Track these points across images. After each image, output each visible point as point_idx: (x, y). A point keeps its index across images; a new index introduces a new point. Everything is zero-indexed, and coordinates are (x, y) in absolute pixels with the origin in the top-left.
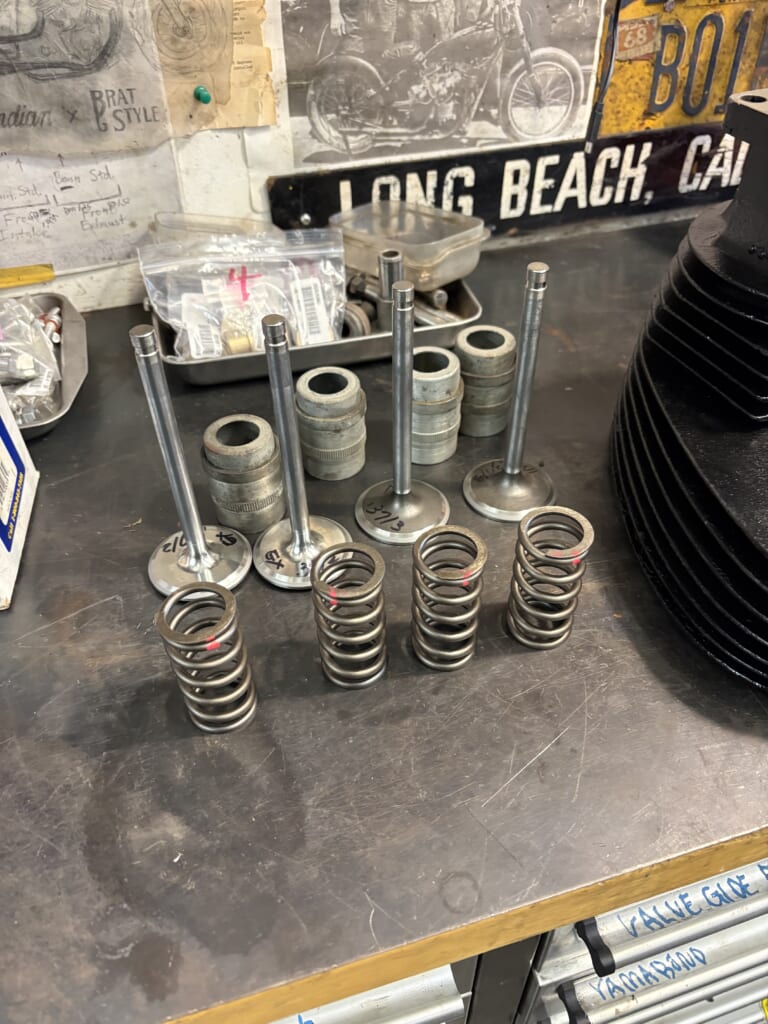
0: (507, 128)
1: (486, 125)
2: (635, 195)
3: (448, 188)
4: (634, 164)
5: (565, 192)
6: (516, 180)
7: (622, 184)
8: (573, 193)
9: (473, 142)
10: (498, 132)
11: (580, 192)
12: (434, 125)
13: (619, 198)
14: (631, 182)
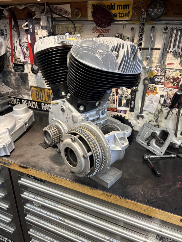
0: (22, 96)
1: (20, 96)
2: (37, 108)
3: (17, 101)
4: (36, 104)
5: (29, 105)
6: (24, 102)
7: (35, 106)
8: (30, 105)
9: (20, 97)
10: (22, 97)
11: (31, 105)
12: (16, 94)
13: (35, 108)
14: (36, 106)
